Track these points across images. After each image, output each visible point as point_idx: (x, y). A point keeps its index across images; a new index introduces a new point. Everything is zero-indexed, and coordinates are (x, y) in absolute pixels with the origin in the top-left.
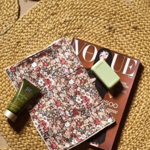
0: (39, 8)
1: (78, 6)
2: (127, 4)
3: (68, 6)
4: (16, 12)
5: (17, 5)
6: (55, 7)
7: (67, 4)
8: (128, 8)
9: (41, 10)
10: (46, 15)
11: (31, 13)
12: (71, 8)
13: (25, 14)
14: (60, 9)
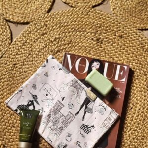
0: (29, 30)
1: (65, 24)
2: (109, 16)
3: (56, 25)
4: (8, 37)
5: (9, 31)
6: (45, 27)
7: (55, 23)
8: (111, 19)
9: (32, 32)
10: (37, 36)
11: (23, 36)
12: (59, 27)
13: (17, 38)
14: (49, 29)
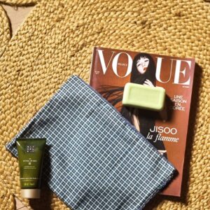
0: (37, 15)
3: (78, 4)
4: (5, 28)
5: (6, 18)
10: (49, 23)
11: (28, 25)
12: (82, 6)
14: (67, 11)
